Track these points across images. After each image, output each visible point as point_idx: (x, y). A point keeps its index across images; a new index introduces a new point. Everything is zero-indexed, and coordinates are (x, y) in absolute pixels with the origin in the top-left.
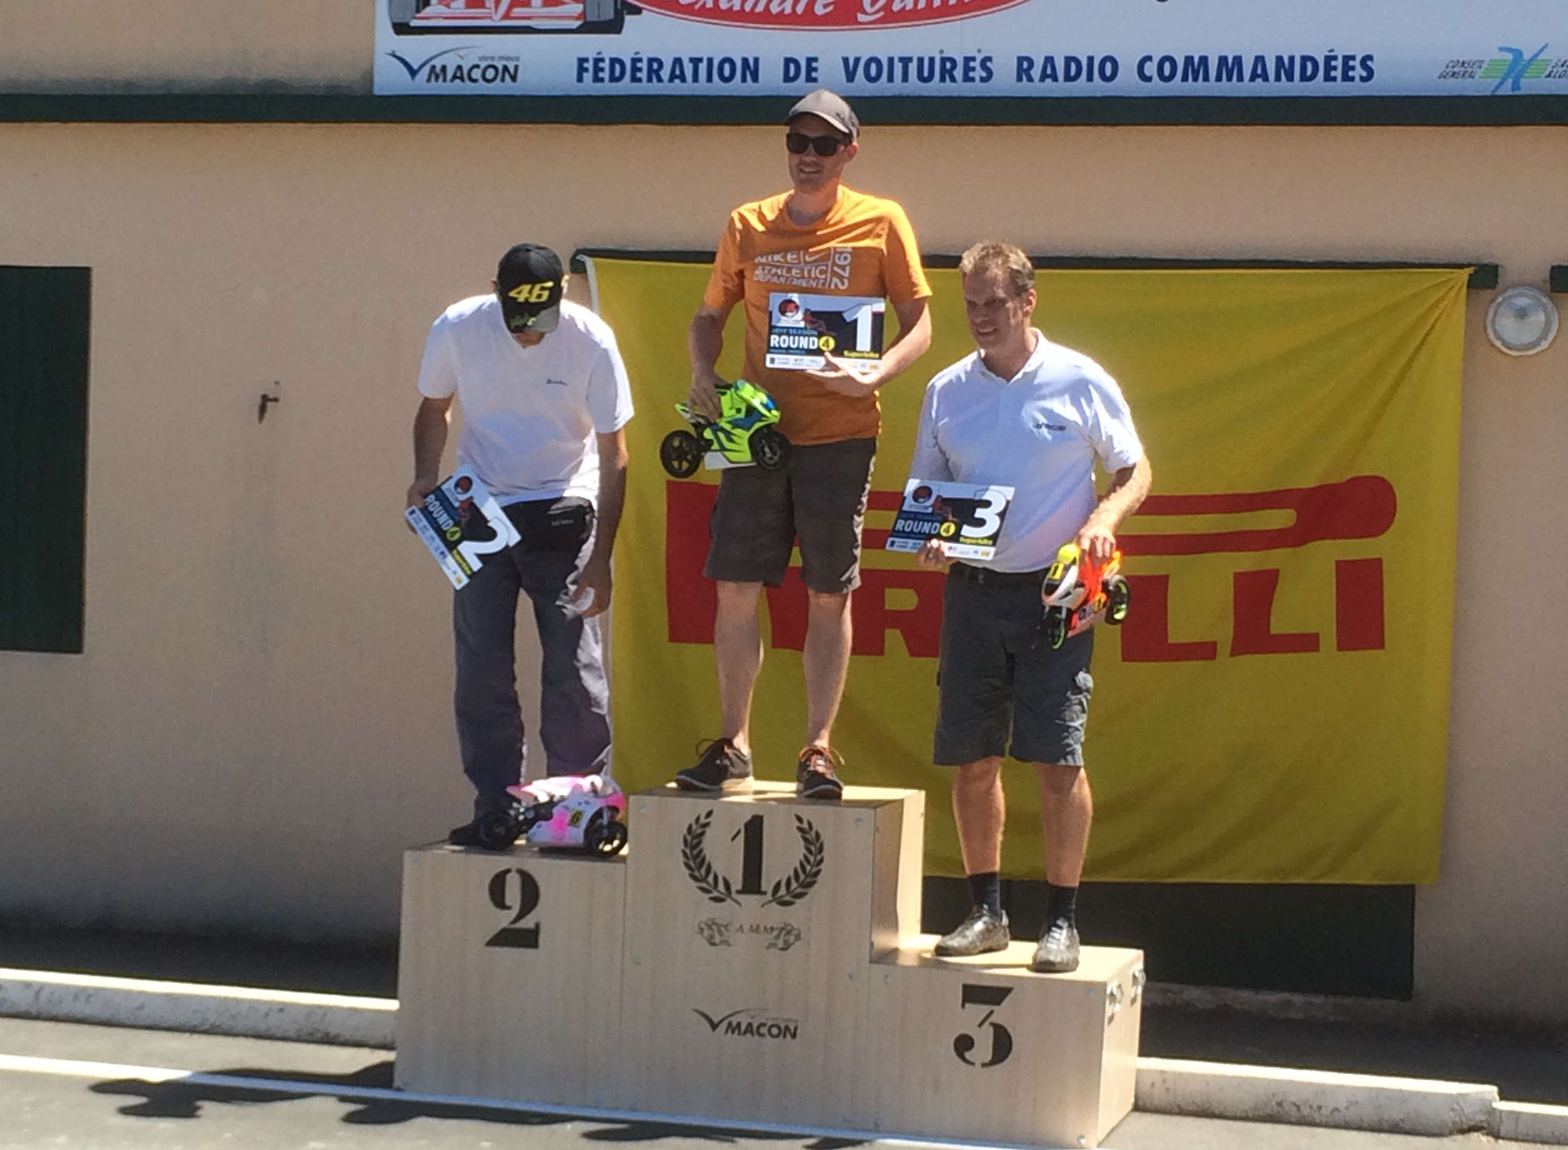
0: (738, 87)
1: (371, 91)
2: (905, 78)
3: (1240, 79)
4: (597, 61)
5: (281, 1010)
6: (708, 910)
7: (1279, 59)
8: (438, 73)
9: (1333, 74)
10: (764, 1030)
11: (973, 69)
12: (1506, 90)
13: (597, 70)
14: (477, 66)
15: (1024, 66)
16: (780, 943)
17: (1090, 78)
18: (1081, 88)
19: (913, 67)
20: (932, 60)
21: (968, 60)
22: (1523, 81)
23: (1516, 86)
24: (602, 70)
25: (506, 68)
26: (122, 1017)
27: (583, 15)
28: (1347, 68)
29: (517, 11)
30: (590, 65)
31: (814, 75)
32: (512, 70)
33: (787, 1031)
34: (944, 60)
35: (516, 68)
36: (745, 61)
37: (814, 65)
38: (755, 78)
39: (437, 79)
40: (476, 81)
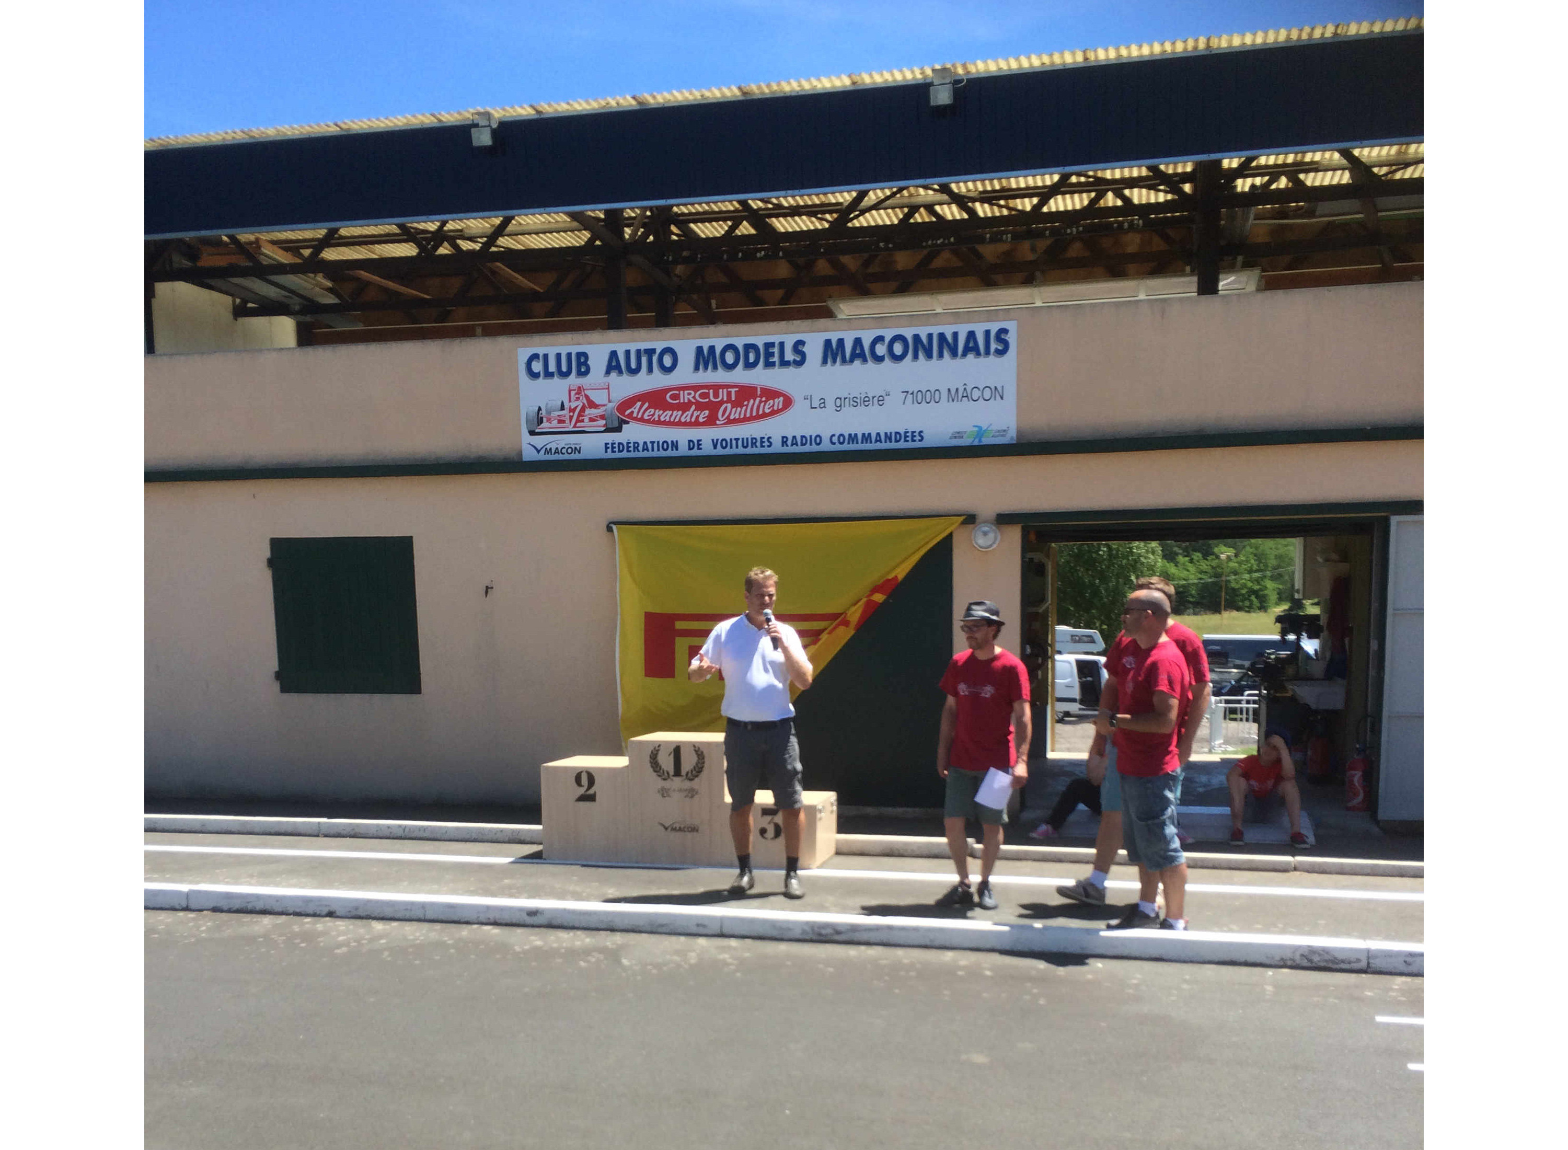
0: (670, 453)
1: (522, 459)
2: (737, 447)
3: (871, 442)
4: (613, 444)
5: (502, 831)
6: (660, 783)
7: (886, 434)
8: (548, 451)
9: (908, 439)
10: (686, 829)
11: (764, 442)
12: (976, 443)
13: (613, 448)
14: (564, 448)
15: (784, 440)
16: (690, 795)
17: (811, 444)
18: (807, 448)
19: (740, 442)
20: (747, 439)
21: (762, 438)
22: (983, 439)
23: (980, 441)
24: (615, 447)
25: (576, 448)
26: (438, 836)
27: (605, 425)
28: (913, 436)
29: (578, 424)
30: (610, 446)
31: (700, 447)
32: (578, 449)
33: (694, 829)
34: (752, 439)
35: (580, 448)
36: (672, 442)
37: (700, 443)
38: (677, 449)
39: (548, 454)
40: (564, 454)
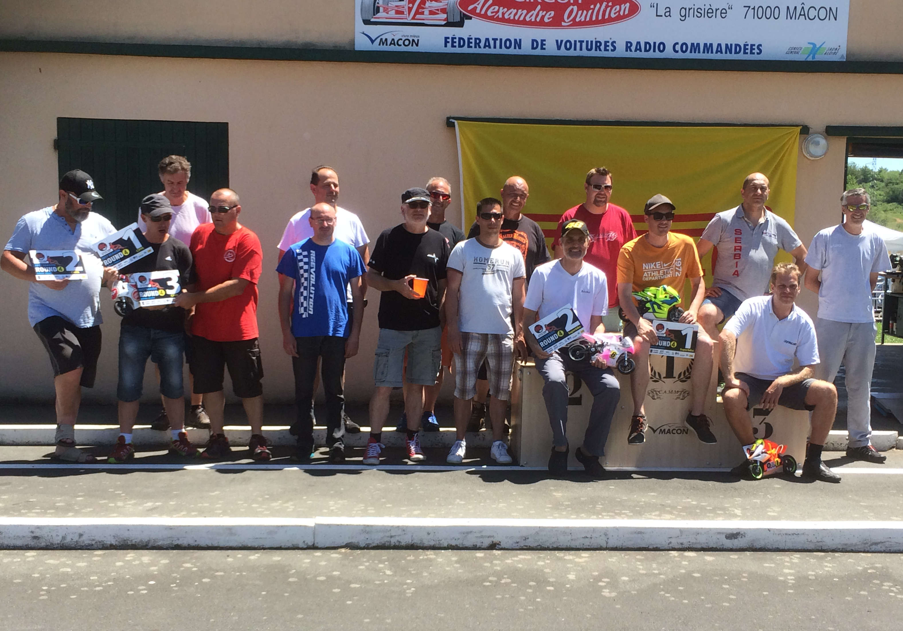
0: (512, 51)
1: (354, 49)
2: (581, 49)
3: (712, 52)
4: (453, 39)
7: (727, 45)
8: (384, 42)
9: (747, 51)
10: (675, 431)
11: (608, 46)
12: (810, 59)
13: (453, 42)
14: (401, 39)
15: (628, 46)
16: (681, 397)
17: (654, 51)
18: (651, 55)
19: (584, 45)
20: (592, 42)
21: (606, 42)
22: (816, 56)
23: (814, 57)
24: (455, 42)
25: (413, 40)
27: (446, 19)
28: (752, 49)
29: (418, 16)
30: (450, 40)
31: (544, 47)
32: (416, 42)
33: (684, 431)
34: (596, 42)
35: (418, 40)
36: (515, 40)
37: (544, 42)
38: (520, 48)
39: (383, 44)
40: (400, 45)
